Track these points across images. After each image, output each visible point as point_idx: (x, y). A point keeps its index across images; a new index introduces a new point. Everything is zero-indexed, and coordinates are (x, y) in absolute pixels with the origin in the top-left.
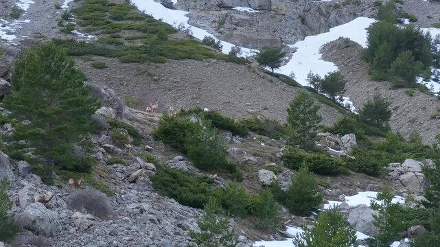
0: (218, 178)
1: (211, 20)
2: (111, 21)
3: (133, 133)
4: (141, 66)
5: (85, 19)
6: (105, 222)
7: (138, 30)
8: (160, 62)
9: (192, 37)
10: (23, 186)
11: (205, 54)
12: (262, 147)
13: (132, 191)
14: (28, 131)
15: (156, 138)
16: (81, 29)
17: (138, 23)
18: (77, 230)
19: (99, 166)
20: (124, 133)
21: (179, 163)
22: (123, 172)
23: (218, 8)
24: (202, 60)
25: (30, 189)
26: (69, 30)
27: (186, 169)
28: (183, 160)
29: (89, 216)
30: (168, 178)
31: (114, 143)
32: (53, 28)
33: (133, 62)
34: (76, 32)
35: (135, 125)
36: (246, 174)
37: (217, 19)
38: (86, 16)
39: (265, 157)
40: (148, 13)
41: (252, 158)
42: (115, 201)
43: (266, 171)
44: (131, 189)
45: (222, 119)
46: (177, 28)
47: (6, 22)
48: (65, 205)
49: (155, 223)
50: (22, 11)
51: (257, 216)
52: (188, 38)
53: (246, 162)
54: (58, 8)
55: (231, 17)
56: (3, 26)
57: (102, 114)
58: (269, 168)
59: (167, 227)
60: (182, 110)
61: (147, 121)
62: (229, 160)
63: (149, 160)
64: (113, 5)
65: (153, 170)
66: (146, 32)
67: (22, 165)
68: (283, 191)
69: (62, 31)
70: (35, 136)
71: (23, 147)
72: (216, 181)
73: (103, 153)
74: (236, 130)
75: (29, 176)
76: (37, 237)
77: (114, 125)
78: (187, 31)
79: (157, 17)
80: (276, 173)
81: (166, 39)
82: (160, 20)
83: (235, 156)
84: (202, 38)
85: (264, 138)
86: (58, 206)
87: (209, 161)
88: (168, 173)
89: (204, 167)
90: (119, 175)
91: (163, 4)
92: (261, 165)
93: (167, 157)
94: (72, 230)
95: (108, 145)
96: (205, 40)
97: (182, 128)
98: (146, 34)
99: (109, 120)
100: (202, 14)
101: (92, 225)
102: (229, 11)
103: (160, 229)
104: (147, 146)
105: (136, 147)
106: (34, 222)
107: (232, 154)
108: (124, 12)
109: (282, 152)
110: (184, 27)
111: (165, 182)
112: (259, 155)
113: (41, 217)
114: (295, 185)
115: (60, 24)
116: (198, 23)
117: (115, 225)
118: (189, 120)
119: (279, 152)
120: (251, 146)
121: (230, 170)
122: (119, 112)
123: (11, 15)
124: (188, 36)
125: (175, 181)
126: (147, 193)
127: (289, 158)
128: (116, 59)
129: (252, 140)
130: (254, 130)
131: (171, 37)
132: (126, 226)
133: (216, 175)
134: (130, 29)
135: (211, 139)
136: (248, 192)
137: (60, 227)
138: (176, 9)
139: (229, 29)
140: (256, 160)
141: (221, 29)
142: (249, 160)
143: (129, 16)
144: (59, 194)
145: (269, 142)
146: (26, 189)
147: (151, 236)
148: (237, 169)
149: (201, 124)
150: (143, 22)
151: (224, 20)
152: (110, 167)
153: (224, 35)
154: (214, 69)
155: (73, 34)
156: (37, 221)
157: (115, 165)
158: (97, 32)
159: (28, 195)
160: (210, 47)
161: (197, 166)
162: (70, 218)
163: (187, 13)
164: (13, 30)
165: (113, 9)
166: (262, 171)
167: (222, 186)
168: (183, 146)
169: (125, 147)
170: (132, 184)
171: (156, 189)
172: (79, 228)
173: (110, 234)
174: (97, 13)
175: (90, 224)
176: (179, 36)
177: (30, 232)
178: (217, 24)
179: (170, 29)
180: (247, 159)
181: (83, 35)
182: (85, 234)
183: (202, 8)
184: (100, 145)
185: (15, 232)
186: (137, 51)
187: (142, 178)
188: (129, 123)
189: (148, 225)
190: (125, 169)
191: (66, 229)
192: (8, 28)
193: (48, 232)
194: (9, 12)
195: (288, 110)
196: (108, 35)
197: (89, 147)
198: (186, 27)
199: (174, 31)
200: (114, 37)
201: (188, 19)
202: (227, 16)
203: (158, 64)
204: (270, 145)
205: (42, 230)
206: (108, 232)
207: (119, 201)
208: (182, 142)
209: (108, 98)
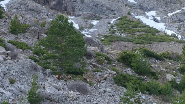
0: (147, 78)
1: (175, 27)
2: (131, 28)
3: (108, 59)
4: (141, 45)
5: (121, 28)
6: (85, 96)
7: (143, 31)
8: (150, 44)
9: (166, 34)
10: (48, 80)
11: (169, 40)
12: (169, 65)
13: (104, 84)
14: (51, 55)
15: (119, 61)
16: (119, 32)
17: (143, 29)
18: (71, 100)
19: (89, 73)
20: (103, 58)
21: (129, 71)
22: (100, 75)
23: (178, 22)
24: (168, 42)
25: (51, 82)
26: (113, 32)
27: (131, 74)
28: (130, 70)
29: (78, 93)
30: (122, 78)
31: (98, 63)
32: (107, 32)
33: (138, 44)
34: (116, 33)
35: (109, 56)
36: (161, 77)
37: (178, 26)
38: (121, 27)
39: (171, 69)
40: (147, 24)
41: (164, 70)
42: (93, 88)
43: (170, 75)
44: (103, 83)
45: (151, 52)
46: (160, 30)
47: (87, 30)
48: (67, 89)
49: (111, 96)
50: (93, 25)
51: (164, 95)
52: (164, 34)
53: (161, 71)
54: (109, 23)
55: (184, 25)
56: (85, 32)
57: (93, 50)
58: (172, 73)
59: (116, 99)
60: (133, 49)
61: (115, 54)
62: (152, 70)
63: (114, 70)
64: (133, 21)
65: (115, 74)
66: (146, 32)
67: (48, 71)
68: (177, 83)
69: (110, 33)
70: (54, 57)
71: (49, 63)
72: (145, 79)
73: (92, 67)
74: (158, 58)
75: (51, 76)
76: (51, 102)
77: (98, 55)
78: (164, 31)
79: (151, 26)
80: (175, 76)
81: (155, 35)
82: (153, 27)
83: (156, 69)
84: (170, 34)
85: (171, 61)
86: (63, 89)
87: (142, 71)
88: (122, 76)
89: (140, 73)
90: (98, 76)
91: (154, 21)
92: (168, 73)
93: (123, 69)
94: (69, 99)
95: (94, 64)
96: (172, 35)
97: (130, 56)
98: (146, 33)
99: (97, 53)
100: (171, 24)
101: (78, 97)
102: (183, 23)
103: (113, 99)
104: (114, 64)
105: (109, 65)
106: (50, 95)
107: (154, 67)
108: (137, 24)
109: (179, 67)
110: (163, 30)
111: (120, 80)
112: (168, 68)
113: (53, 93)
114: (183, 80)
115: (110, 30)
116: (170, 28)
117: (90, 97)
118: (134, 52)
119: (178, 67)
120: (164, 64)
121: (153, 74)
122: (102, 50)
123: (89, 27)
124: (165, 33)
125: (125, 79)
126: (110, 84)
127: (182, 69)
128: (131, 43)
129: (165, 62)
130: (167, 58)
131: (157, 34)
132: (96, 97)
133: (145, 77)
134: (139, 31)
135: (143, 60)
136: (161, 84)
137: (63, 98)
138: (160, 22)
139: (183, 30)
140: (166, 70)
141: (179, 31)
142: (163, 70)
143: (139, 26)
144: (65, 84)
145: (173, 63)
146: (49, 81)
147: (107, 102)
148: (157, 74)
149: (139, 54)
150: (145, 28)
151: (181, 26)
152: (94, 73)
153: (181, 33)
154: (173, 46)
155: (115, 34)
156: (51, 95)
157: (97, 72)
158: (125, 33)
159: (49, 84)
160: (174, 38)
161: (137, 73)
162: (68, 94)
163: (165, 24)
164: (89, 33)
165: (132, 23)
166: (168, 75)
167: (148, 81)
168: (131, 64)
169: (103, 65)
170: (104, 81)
171: (115, 83)
172: (72, 99)
173: (87, 101)
174: (126, 25)
175: (77, 96)
176: (160, 34)
177: (48, 101)
178: (178, 28)
179: (157, 31)
180: (162, 70)
181: (119, 34)
182: (75, 101)
183: (171, 22)
184: (91, 64)
185: (40, 100)
186: (140, 39)
187: (109, 78)
188: (106, 54)
189: (107, 97)
190: (101, 74)
191: (66, 99)
192: (87, 32)
193: (57, 100)
194: (88, 26)
195: (183, 48)
196: (130, 34)
197: (84, 64)
198: (164, 30)
199: (159, 31)
200: (133, 35)
201: (165, 26)
202: (182, 25)
203: (149, 44)
204: (174, 64)
205: (54, 100)
206: (86, 100)
207: (96, 88)
208: (130, 62)
209: (97, 43)
